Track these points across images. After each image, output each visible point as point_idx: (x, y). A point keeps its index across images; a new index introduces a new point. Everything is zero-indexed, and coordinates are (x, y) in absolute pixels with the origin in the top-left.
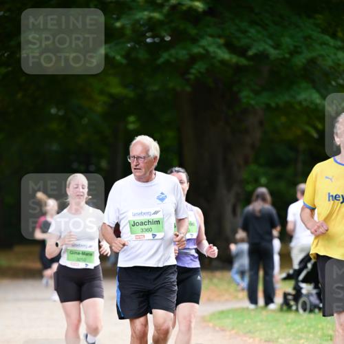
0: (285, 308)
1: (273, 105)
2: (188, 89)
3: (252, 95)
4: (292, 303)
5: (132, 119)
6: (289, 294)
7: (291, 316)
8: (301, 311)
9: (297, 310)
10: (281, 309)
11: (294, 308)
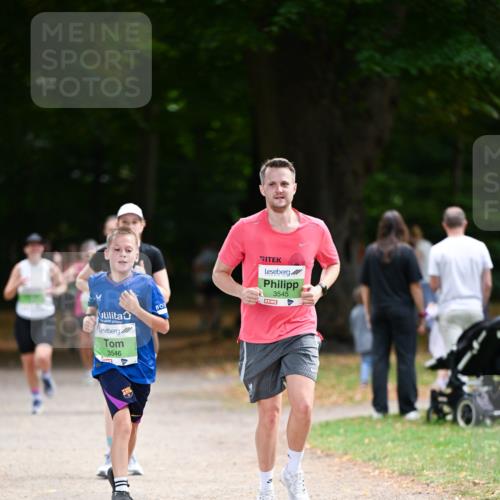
0: (434, 417)
1: (414, 72)
2: (270, 48)
3: (378, 56)
4: (446, 409)
5: (174, 94)
6: (442, 394)
7: (444, 432)
8: (461, 423)
9: (455, 421)
10: (428, 419)
11: (449, 417)
